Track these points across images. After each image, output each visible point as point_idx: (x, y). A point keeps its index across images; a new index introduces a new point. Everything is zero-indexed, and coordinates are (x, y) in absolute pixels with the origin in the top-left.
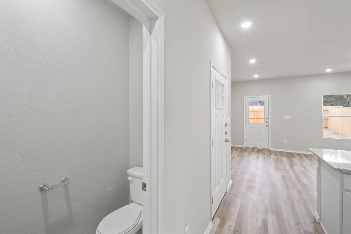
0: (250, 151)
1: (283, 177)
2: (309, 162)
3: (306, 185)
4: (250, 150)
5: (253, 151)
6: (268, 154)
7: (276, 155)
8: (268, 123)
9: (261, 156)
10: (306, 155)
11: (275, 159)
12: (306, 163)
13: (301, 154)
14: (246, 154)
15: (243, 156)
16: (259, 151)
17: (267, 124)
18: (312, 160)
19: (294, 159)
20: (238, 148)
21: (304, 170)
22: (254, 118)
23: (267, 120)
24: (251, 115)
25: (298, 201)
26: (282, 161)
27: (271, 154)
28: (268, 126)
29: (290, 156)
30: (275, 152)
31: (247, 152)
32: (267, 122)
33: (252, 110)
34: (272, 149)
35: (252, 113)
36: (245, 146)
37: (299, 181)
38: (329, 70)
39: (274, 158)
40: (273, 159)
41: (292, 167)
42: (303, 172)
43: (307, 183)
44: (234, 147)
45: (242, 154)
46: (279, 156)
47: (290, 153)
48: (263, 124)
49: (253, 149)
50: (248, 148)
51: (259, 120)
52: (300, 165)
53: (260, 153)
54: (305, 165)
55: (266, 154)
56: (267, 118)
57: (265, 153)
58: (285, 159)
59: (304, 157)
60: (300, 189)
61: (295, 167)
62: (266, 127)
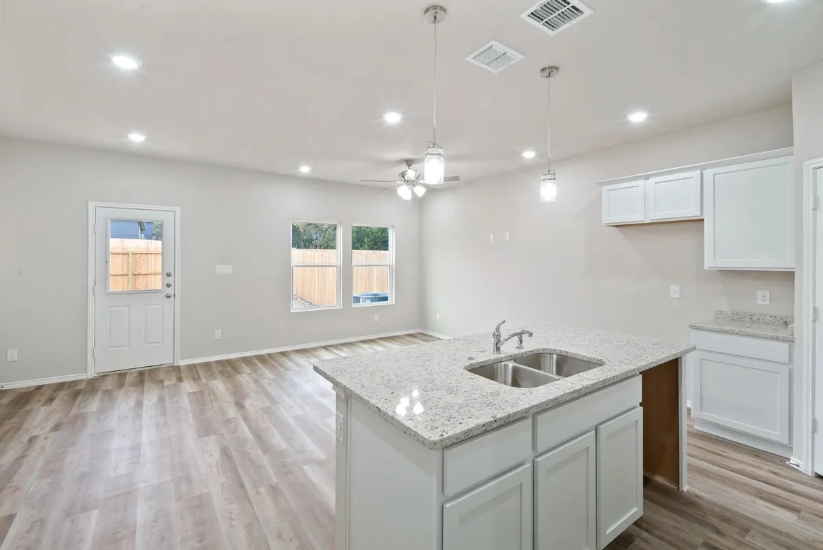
0: (110, 388)
1: (225, 452)
2: (272, 377)
3: (282, 453)
4: (109, 384)
5: (121, 385)
6: (174, 381)
7: (194, 379)
8: (172, 288)
9: (151, 397)
10: (261, 358)
11: (194, 393)
12: (266, 380)
13: (251, 357)
14: (94, 405)
15: (79, 421)
16: (145, 377)
17: (170, 291)
18: (274, 366)
19: (239, 376)
20: (60, 386)
21: (267, 403)
22: (125, 272)
23: (170, 280)
24: (116, 265)
25: (280, 536)
26: (214, 394)
27: (180, 380)
28: (172, 298)
29: (230, 369)
30: (192, 368)
31: (99, 396)
32: (168, 286)
33: (120, 251)
34: (183, 363)
35: (119, 259)
36: (90, 374)
37: (266, 448)
38: (305, 169)
39: (191, 391)
40: (189, 394)
41: (240, 405)
42: (267, 410)
43: (283, 446)
44: (39, 388)
45: (74, 411)
46: (204, 381)
47: (229, 362)
48: (157, 291)
49: (122, 375)
50: (103, 376)
51: (141, 277)
52: (256, 392)
53: (147, 384)
54: (267, 387)
55: (165, 384)
56: (169, 275)
57: (162, 381)
58: (219, 385)
59: (260, 365)
60: (275, 480)
61: (247, 403)
62: (167, 299)
